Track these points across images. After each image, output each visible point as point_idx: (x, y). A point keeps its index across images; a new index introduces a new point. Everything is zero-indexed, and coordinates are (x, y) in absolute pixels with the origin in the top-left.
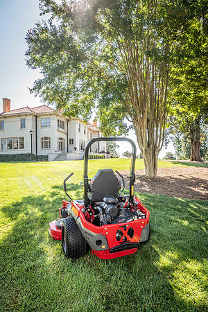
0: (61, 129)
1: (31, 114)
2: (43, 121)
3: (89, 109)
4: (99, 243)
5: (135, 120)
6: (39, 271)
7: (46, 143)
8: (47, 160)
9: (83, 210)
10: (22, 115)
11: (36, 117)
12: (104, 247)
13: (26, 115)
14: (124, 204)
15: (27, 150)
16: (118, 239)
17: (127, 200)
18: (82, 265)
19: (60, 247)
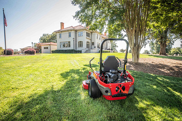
0: (88, 37)
1: (73, 30)
2: (79, 33)
3: (103, 26)
4: (107, 92)
5: (128, 31)
6: (78, 102)
7: (81, 44)
8: (81, 53)
9: (99, 75)
10: (69, 31)
11: (76, 31)
12: (109, 94)
13: (71, 30)
14: (120, 74)
15: (72, 48)
16: (117, 91)
17: (122, 72)
18: (98, 101)
19: (87, 93)
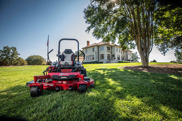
1: (96, 46)
2: (101, 48)
5: (135, 38)
13: (95, 46)
15: (95, 60)
